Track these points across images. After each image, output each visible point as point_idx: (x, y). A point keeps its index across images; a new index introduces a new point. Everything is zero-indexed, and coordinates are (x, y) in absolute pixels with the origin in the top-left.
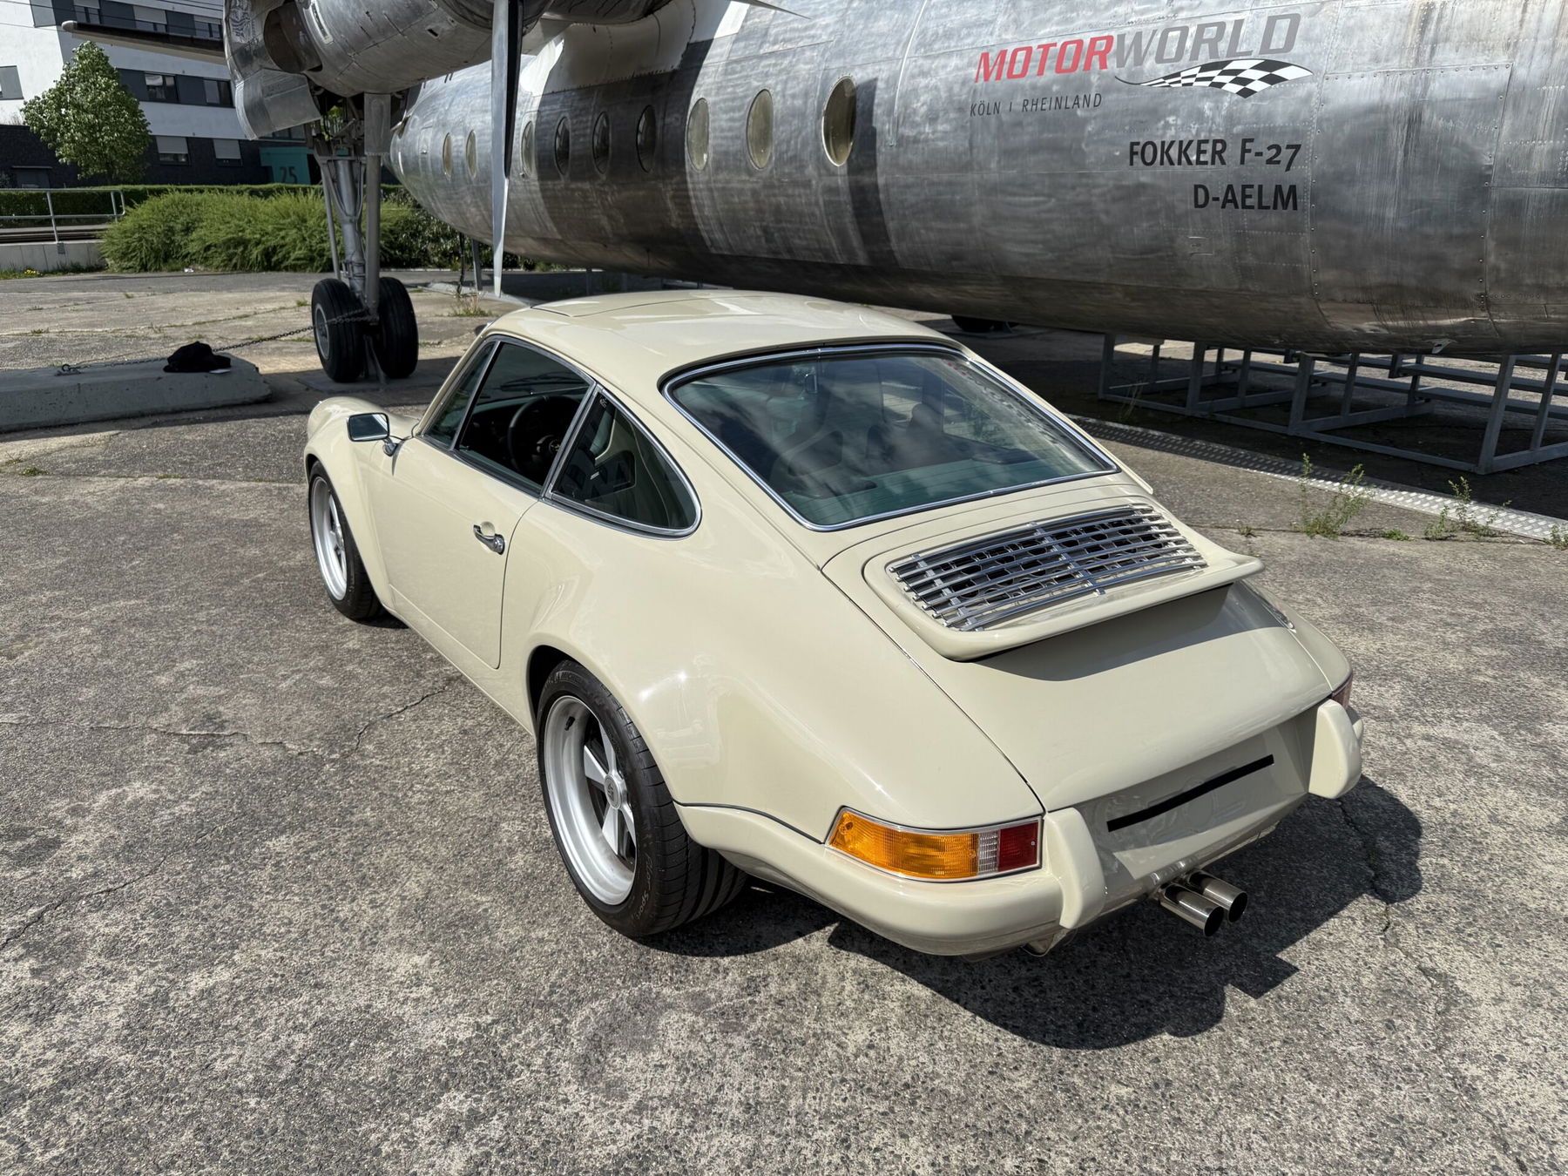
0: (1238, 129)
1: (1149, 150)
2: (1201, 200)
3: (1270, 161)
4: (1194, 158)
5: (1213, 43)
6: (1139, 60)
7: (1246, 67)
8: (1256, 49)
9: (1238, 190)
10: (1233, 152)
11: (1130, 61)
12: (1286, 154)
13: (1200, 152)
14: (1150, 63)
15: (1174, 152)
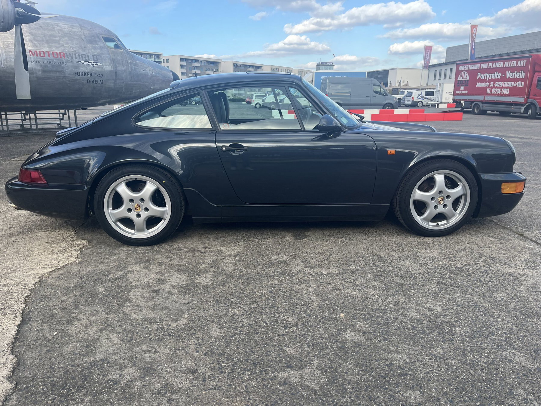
0: (94, 71)
1: (79, 73)
2: (88, 82)
3: (99, 77)
4: (87, 75)
5: (85, 57)
6: (72, 58)
7: (92, 62)
8: (93, 60)
9: (94, 81)
10: (93, 75)
11: (70, 58)
12: (101, 76)
13: (88, 74)
14: (74, 59)
15: (83, 74)
